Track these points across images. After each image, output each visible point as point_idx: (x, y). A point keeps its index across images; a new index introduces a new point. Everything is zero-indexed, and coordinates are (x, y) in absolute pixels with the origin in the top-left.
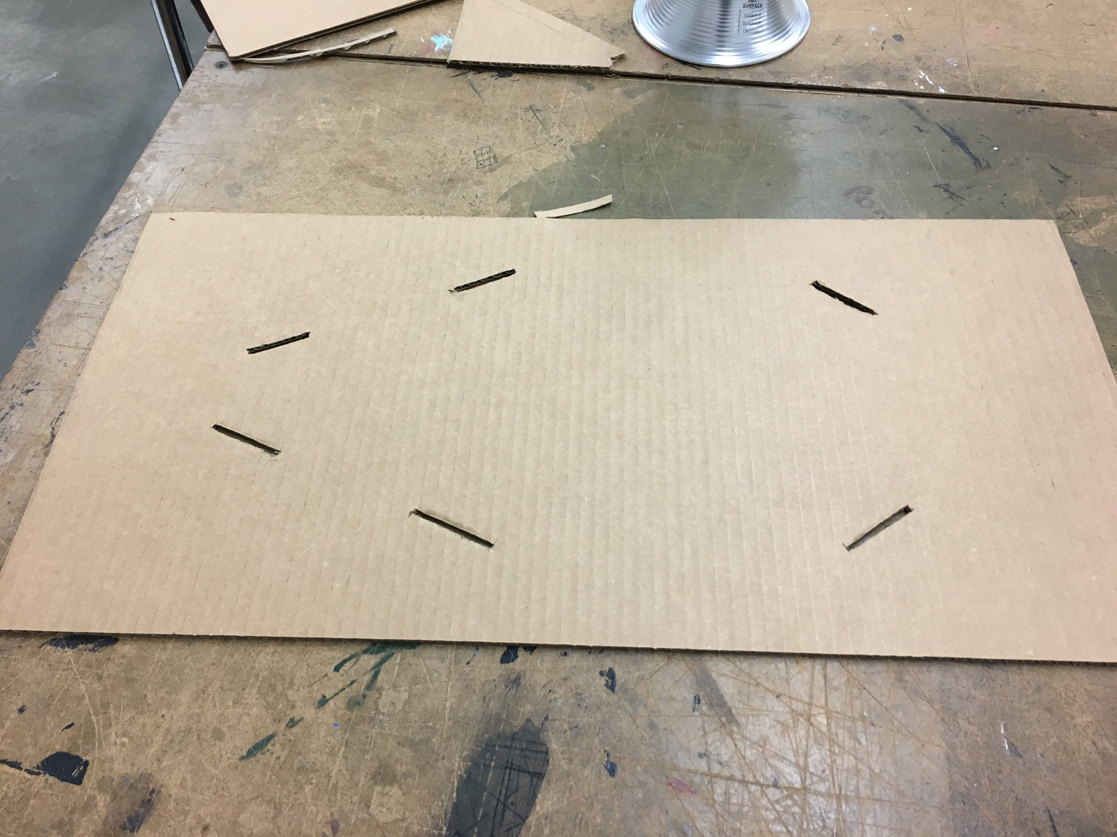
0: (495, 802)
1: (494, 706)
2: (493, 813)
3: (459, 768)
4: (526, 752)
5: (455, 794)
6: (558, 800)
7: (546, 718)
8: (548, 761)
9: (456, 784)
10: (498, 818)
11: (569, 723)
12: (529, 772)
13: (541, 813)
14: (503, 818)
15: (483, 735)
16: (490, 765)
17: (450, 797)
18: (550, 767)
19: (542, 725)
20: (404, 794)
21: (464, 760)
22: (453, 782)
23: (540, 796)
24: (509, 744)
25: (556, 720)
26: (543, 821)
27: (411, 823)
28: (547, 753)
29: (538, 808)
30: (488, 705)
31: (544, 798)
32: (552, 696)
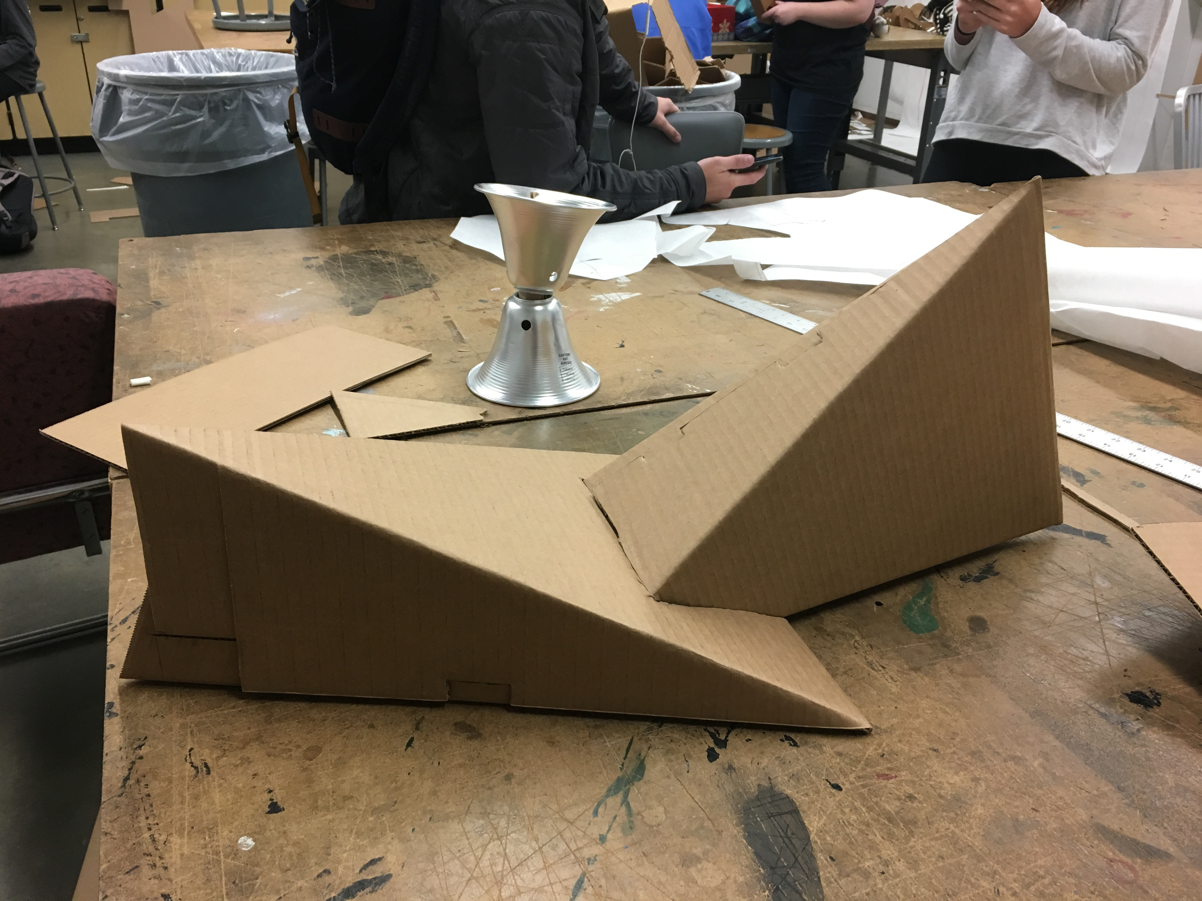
0: (780, 839)
1: (729, 788)
2: (785, 845)
3: (738, 832)
4: (775, 803)
5: (750, 848)
6: (819, 819)
7: (770, 778)
8: (793, 801)
9: (745, 841)
10: (791, 847)
11: (786, 775)
12: (786, 813)
13: (815, 831)
14: (794, 846)
15: (737, 807)
16: (757, 821)
17: (748, 850)
18: (798, 804)
19: (771, 783)
20: (714, 864)
21: (737, 825)
22: (742, 841)
23: (805, 822)
24: (759, 803)
25: (776, 777)
26: (821, 834)
27: (735, 877)
28: (788, 797)
29: (811, 829)
30: (724, 789)
31: (810, 823)
32: (762, 766)
